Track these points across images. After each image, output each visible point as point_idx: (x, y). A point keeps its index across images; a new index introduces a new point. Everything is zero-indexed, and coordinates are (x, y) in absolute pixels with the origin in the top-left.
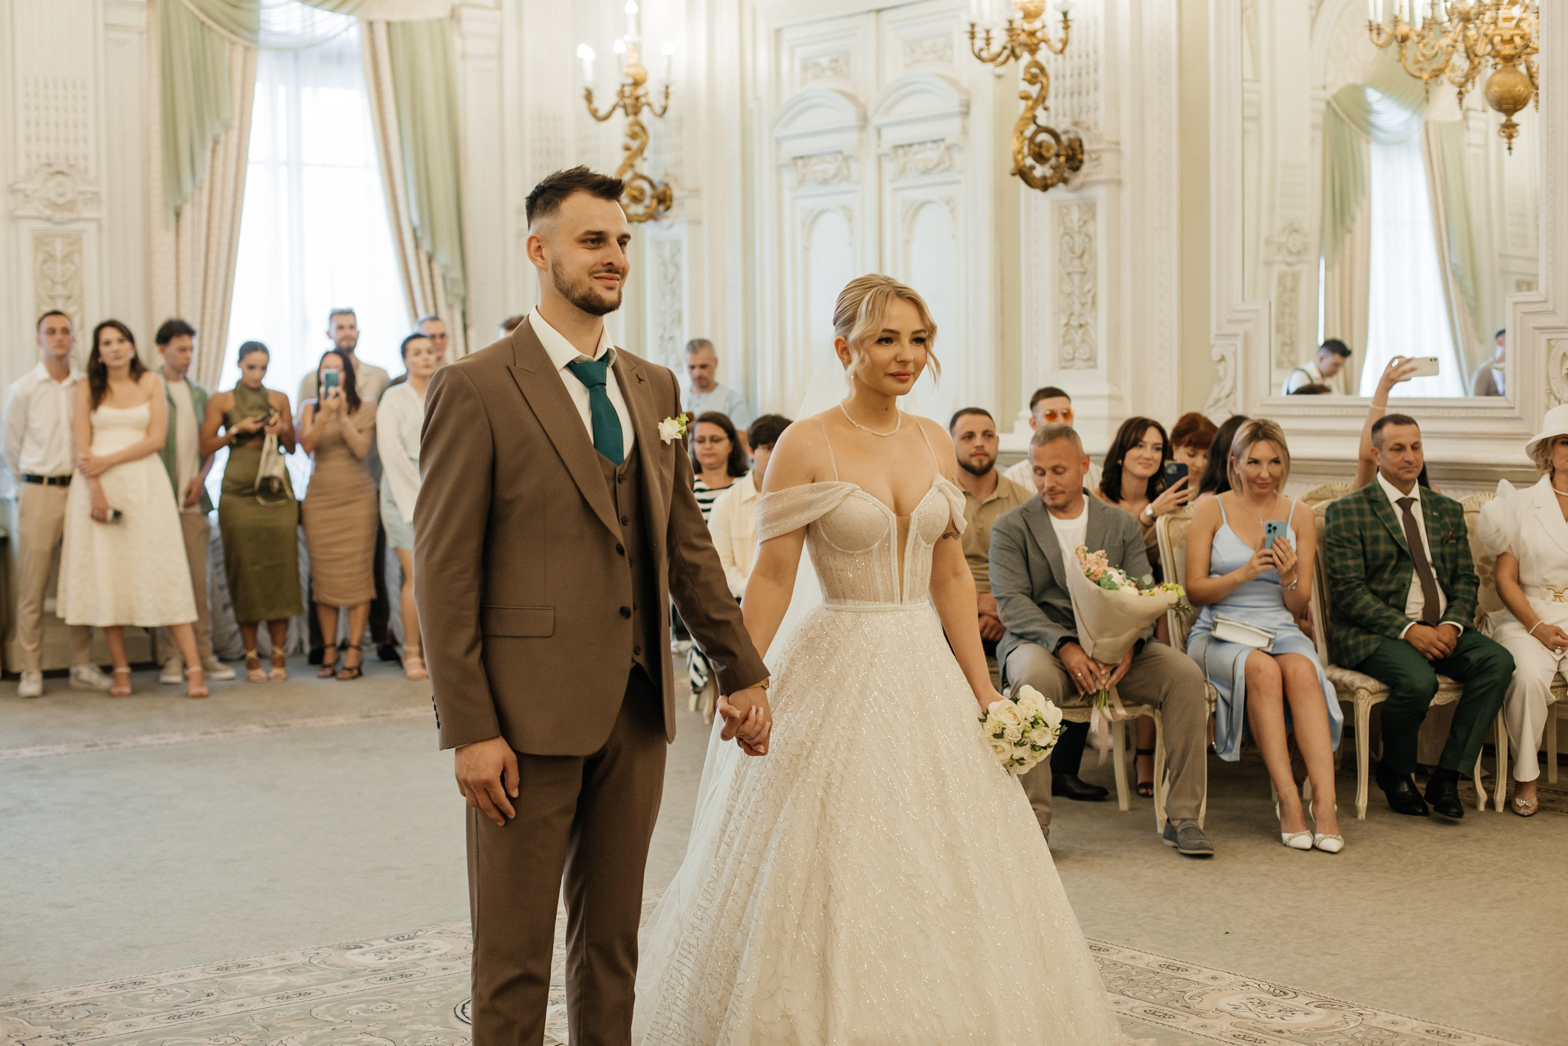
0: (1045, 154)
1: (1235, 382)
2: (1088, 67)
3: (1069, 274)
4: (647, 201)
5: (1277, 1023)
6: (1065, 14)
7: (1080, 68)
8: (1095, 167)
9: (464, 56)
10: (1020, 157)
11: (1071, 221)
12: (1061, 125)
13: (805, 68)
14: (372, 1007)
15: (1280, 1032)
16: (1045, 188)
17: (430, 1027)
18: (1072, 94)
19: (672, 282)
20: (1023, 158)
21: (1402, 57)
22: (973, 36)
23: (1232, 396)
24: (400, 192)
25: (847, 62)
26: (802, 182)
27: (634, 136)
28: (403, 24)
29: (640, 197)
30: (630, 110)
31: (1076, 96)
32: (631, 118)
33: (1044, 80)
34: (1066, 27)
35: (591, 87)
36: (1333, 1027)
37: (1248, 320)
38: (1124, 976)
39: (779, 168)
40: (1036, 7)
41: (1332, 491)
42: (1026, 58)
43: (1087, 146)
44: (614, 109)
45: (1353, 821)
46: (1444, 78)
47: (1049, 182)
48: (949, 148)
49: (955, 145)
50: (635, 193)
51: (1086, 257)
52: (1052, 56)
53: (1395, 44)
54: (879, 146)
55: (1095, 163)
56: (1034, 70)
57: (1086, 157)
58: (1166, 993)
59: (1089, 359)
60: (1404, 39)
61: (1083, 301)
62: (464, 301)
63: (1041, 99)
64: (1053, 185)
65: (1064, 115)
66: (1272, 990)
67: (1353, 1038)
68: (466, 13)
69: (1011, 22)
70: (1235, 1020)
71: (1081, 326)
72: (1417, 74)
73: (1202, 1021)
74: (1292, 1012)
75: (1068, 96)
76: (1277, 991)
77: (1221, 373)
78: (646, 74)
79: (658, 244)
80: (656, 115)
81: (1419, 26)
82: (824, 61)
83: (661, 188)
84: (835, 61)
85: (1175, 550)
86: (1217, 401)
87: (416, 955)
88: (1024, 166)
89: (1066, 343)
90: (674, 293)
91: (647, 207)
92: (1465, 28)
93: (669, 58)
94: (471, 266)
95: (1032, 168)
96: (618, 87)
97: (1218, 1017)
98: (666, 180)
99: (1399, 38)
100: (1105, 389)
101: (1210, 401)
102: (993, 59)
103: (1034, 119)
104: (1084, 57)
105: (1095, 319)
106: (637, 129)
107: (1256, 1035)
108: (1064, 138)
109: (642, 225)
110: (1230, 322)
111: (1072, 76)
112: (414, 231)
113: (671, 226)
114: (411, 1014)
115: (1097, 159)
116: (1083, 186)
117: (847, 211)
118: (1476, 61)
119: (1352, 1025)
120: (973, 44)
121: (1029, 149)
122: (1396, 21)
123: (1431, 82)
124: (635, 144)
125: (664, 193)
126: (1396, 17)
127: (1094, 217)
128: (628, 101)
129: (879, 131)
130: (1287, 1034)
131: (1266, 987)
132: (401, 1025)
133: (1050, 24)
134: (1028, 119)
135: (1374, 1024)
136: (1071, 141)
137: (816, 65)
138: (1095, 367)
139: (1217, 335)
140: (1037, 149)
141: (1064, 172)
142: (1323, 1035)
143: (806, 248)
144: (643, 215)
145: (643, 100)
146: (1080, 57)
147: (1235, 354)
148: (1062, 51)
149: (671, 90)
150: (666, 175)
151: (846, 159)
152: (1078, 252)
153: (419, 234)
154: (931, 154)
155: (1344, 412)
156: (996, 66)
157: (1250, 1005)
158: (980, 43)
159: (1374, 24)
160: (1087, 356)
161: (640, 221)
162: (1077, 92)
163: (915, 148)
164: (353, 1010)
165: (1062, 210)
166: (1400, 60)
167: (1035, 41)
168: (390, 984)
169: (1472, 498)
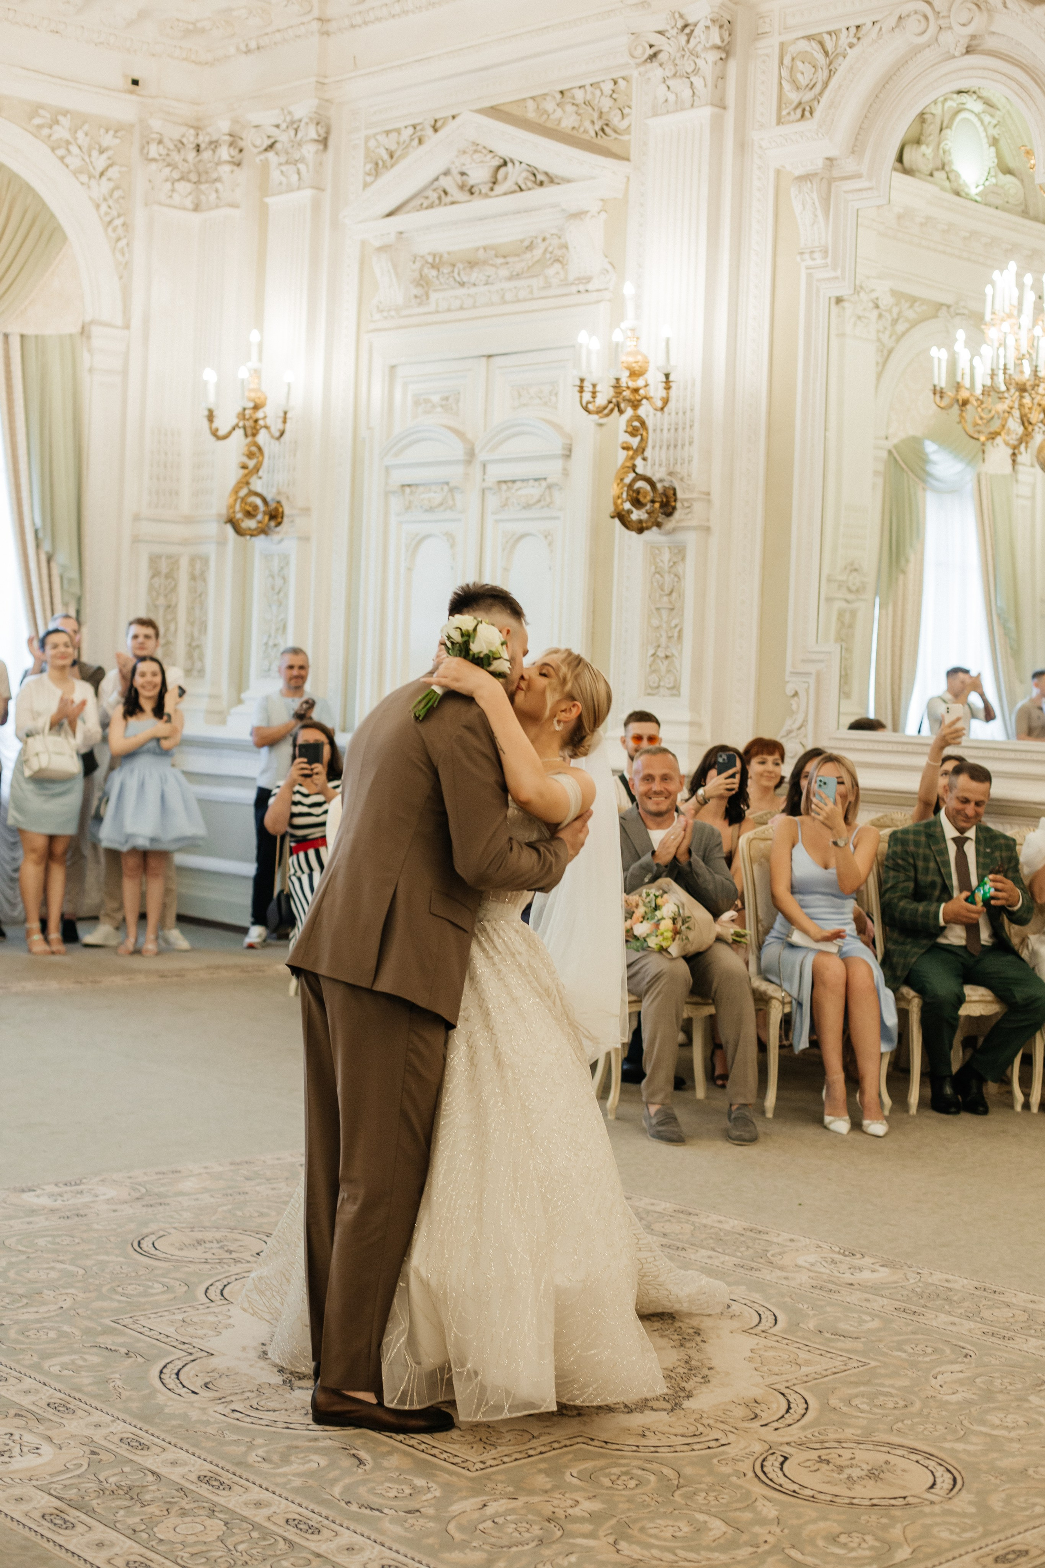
0: (642, 499)
1: (806, 716)
2: (685, 424)
3: (658, 609)
4: (260, 517)
5: (848, 1277)
6: (667, 376)
7: (677, 424)
8: (687, 514)
9: (91, 370)
10: (619, 501)
11: (662, 561)
12: (657, 474)
13: (417, 403)
14: (58, 1240)
15: (852, 1284)
16: (640, 530)
17: (112, 1258)
18: (668, 447)
19: (279, 593)
20: (623, 502)
21: (962, 419)
22: (581, 390)
23: (803, 729)
24: (25, 494)
25: (458, 401)
26: (408, 508)
27: (250, 455)
28: (36, 337)
29: (253, 512)
30: (249, 431)
31: (672, 448)
32: (250, 439)
33: (644, 434)
34: (668, 388)
35: (212, 406)
36: (896, 1282)
37: (821, 661)
38: (713, 1236)
39: (387, 494)
40: (640, 367)
41: (892, 820)
42: (629, 412)
43: (680, 495)
44: (234, 429)
45: (905, 1115)
46: (999, 440)
47: (644, 525)
48: (549, 487)
49: (557, 485)
50: (249, 509)
51: (674, 595)
52: (652, 411)
53: (956, 407)
54: (484, 480)
55: (688, 510)
56: (636, 424)
57: (679, 505)
58: (751, 1251)
59: (673, 688)
60: (965, 403)
61: (670, 635)
62: (79, 600)
63: (641, 450)
64: (648, 528)
65: (660, 465)
66: (842, 1251)
67: (913, 1291)
68: (95, 330)
69: (618, 380)
70: (812, 1274)
71: (667, 657)
72: (976, 436)
73: (784, 1274)
74: (861, 1269)
75: (665, 448)
76: (847, 1253)
77: (794, 707)
78: (266, 398)
79: (267, 557)
80: (272, 437)
81: (978, 391)
82: (436, 399)
83: (273, 505)
84: (447, 399)
85: (755, 867)
86: (790, 732)
87: (86, 1198)
88: (623, 509)
89: (654, 671)
90: (280, 604)
91: (259, 522)
92: (1022, 397)
93: (289, 384)
94: (87, 568)
95: (630, 512)
96: (239, 409)
97: (797, 1272)
98: (278, 498)
99: (961, 402)
100: (687, 716)
101: (783, 732)
102: (599, 411)
103: (634, 468)
104: (681, 414)
105: (681, 652)
106: (254, 449)
107: (831, 1286)
108: (659, 486)
109: (254, 539)
110: (803, 661)
111: (669, 430)
112: (36, 532)
113: (281, 541)
114: (94, 1247)
115: (688, 507)
116: (674, 530)
117: (450, 537)
118: (1030, 428)
119: (912, 1281)
120: (581, 397)
121: (628, 495)
122: (958, 386)
123: (989, 444)
124: (251, 464)
125: (276, 509)
126: (958, 383)
127: (683, 559)
128: (250, 423)
129: (484, 466)
130: (857, 1287)
131: (837, 1249)
132: (87, 1255)
133: (653, 381)
134: (628, 467)
135: (930, 1281)
136: (665, 489)
137: (427, 401)
138: (679, 695)
139: (791, 673)
140: (635, 495)
141: (658, 517)
142: (888, 1288)
143: (409, 569)
144: (256, 529)
145: (261, 422)
146: (677, 413)
147: (807, 690)
148: (662, 409)
149: (288, 415)
150: (279, 493)
151: (451, 490)
152: (667, 590)
153: (41, 535)
154: (533, 491)
155: (905, 748)
156: (601, 417)
157: (824, 1263)
158: (587, 396)
159: (938, 388)
160: (671, 685)
161: (252, 535)
162: (674, 445)
163: (518, 484)
164: (41, 1242)
165: (654, 551)
166: (960, 422)
167: (638, 397)
168: (68, 1222)
169: (1018, 833)
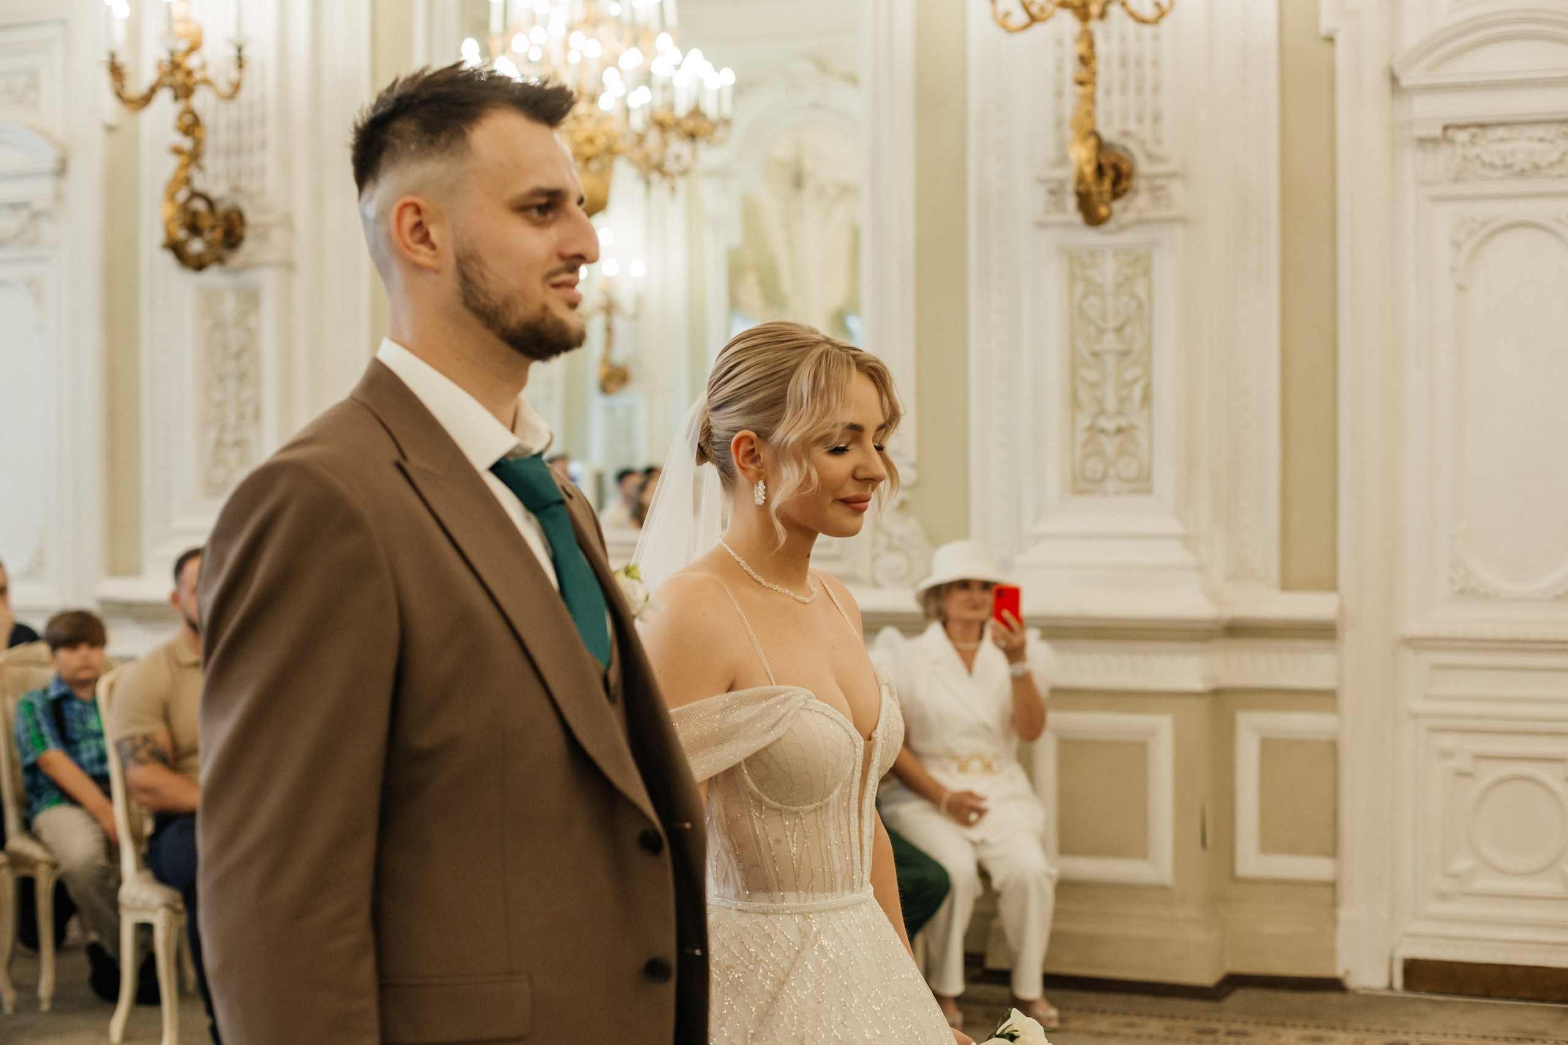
0: (200, 225)
2: (251, 120)
3: (219, 377)
6: (240, 50)
7: (240, 121)
8: (261, 244)
10: (172, 227)
11: (224, 311)
12: (217, 190)
16: (199, 267)
20: (177, 228)
22: (116, 70)
31: (233, 155)
33: (199, 133)
34: (240, 67)
40: (197, 38)
42: (181, 103)
43: (251, 217)
47: (204, 260)
48: (36, 216)
49: (44, 212)
51: (244, 357)
52: (211, 101)
55: (260, 240)
56: (188, 120)
57: (249, 234)
61: (241, 413)
64: (207, 265)
65: (220, 178)
69: (173, 54)
75: (223, 154)
88: (177, 238)
89: (216, 464)
95: (185, 242)
102: (137, 101)
103: (188, 181)
104: (246, 107)
105: (259, 434)
108: (221, 208)
111: (232, 130)
115: (262, 236)
116: (243, 267)
120: (113, 80)
121: (183, 218)
127: (257, 306)
134: (181, 180)
136: (228, 210)
140: (190, 219)
141: (219, 249)
148: (230, 97)
152: (233, 350)
154: (8, 222)
156: (139, 110)
162: (236, 150)
165: (209, 299)
167: (191, 82)
